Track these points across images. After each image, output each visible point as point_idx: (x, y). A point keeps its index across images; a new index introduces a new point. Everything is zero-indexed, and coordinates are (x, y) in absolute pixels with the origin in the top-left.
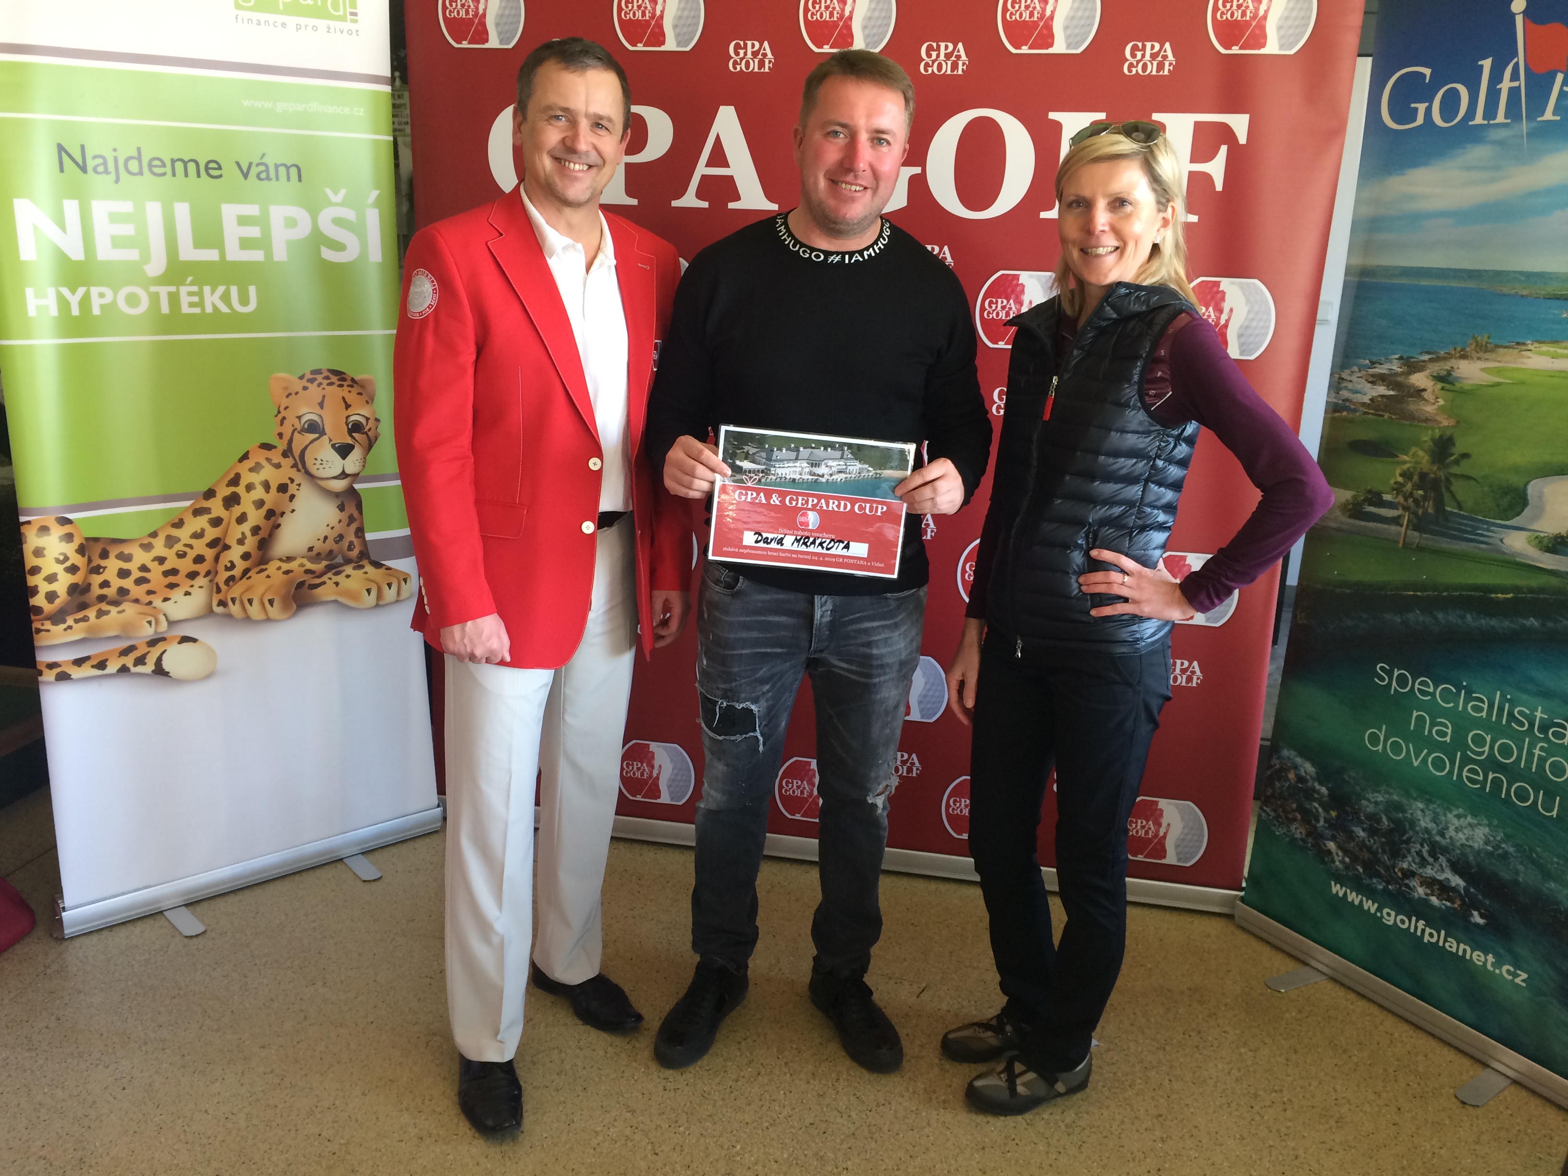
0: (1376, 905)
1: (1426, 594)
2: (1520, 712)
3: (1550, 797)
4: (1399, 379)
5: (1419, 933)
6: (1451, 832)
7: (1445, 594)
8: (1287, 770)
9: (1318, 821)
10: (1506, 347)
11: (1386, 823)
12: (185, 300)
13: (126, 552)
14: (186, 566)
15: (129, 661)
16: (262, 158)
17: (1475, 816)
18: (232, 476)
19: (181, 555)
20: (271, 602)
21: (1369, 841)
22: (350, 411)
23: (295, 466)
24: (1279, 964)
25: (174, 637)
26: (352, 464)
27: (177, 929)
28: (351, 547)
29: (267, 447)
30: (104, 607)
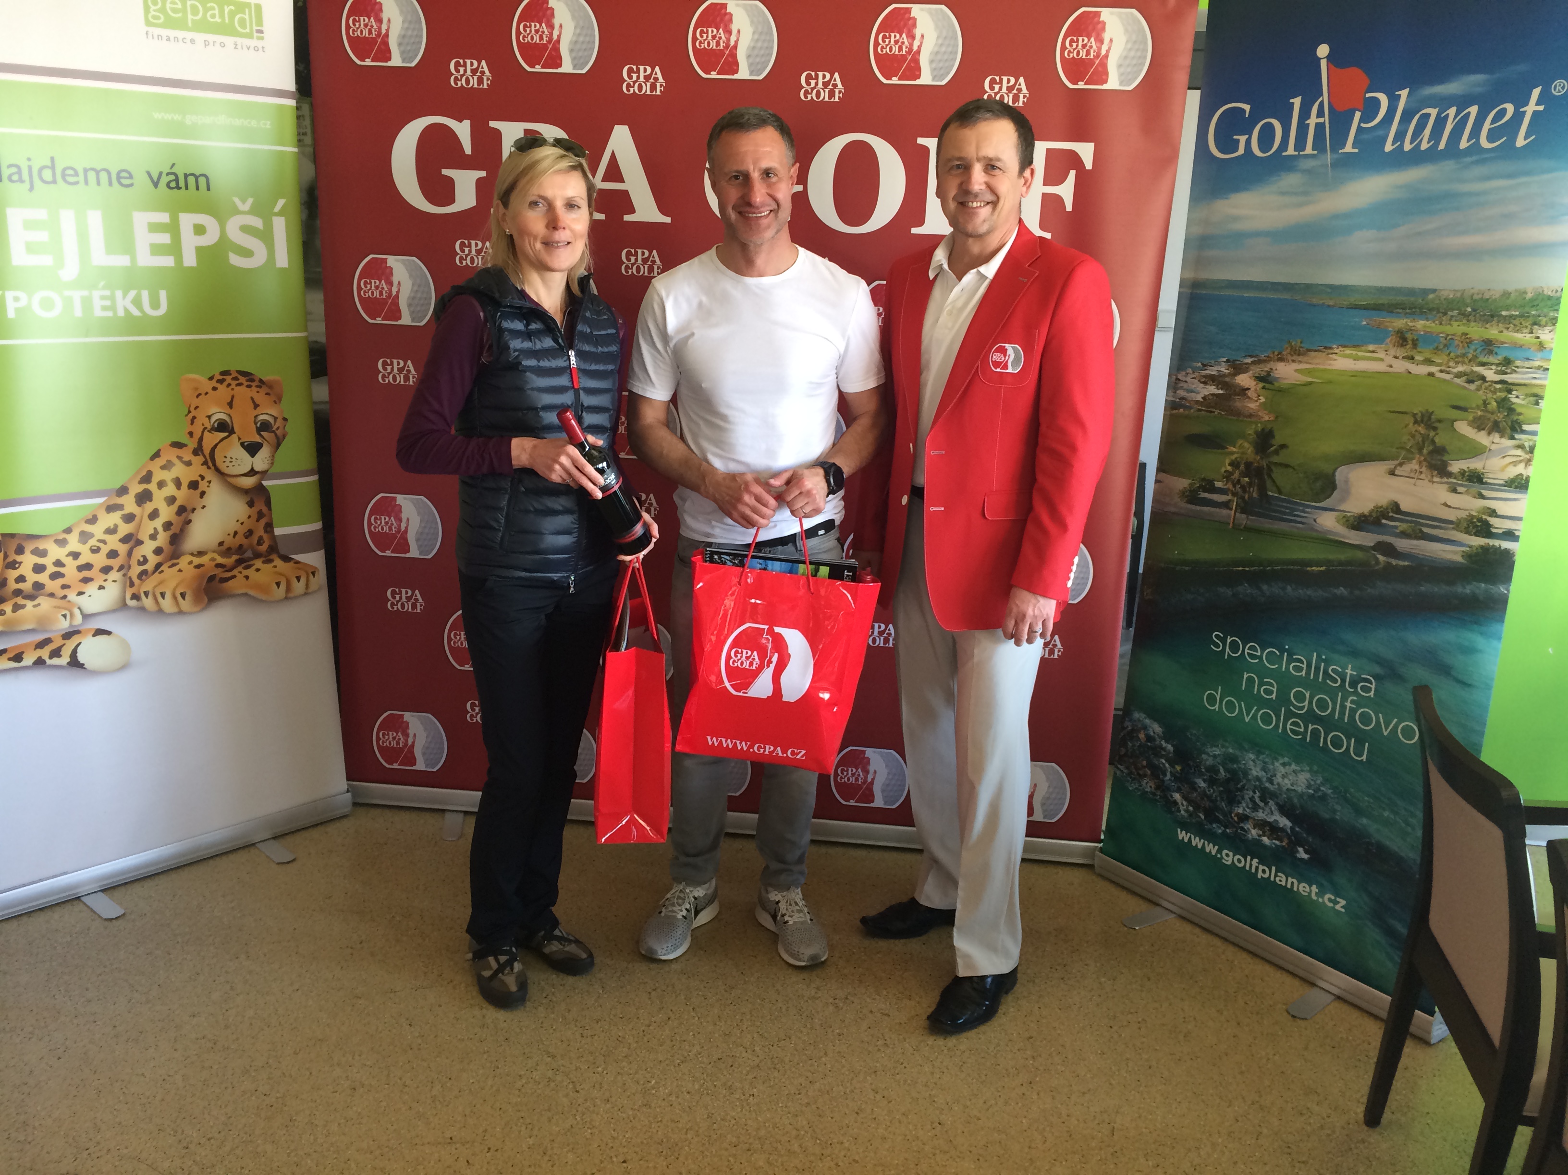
0: (1216, 847)
1: (1252, 569)
2: (1333, 670)
3: (1360, 743)
4: (1227, 379)
5: (1253, 870)
6: (1278, 779)
7: (1268, 568)
8: (1139, 731)
9: (1165, 775)
10: (1316, 351)
11: (1223, 774)
12: (98, 303)
13: (41, 548)
14: (99, 560)
15: (44, 653)
16: (171, 168)
17: (1298, 763)
18: (144, 473)
19: (95, 550)
20: (183, 595)
21: (1209, 791)
22: (259, 411)
23: (205, 463)
24: (1133, 905)
25: (89, 630)
26: (260, 462)
27: (95, 912)
28: (260, 542)
29: (177, 445)
30: (20, 601)
